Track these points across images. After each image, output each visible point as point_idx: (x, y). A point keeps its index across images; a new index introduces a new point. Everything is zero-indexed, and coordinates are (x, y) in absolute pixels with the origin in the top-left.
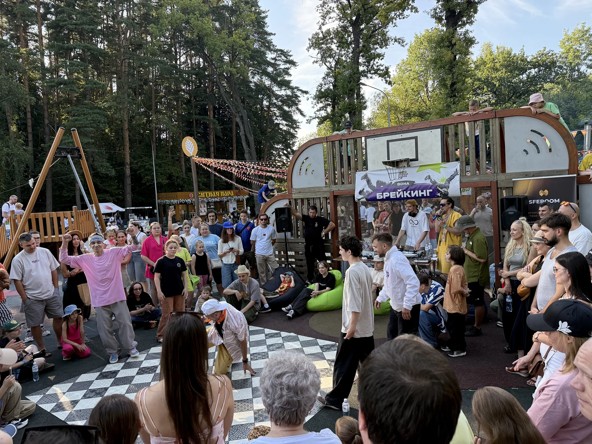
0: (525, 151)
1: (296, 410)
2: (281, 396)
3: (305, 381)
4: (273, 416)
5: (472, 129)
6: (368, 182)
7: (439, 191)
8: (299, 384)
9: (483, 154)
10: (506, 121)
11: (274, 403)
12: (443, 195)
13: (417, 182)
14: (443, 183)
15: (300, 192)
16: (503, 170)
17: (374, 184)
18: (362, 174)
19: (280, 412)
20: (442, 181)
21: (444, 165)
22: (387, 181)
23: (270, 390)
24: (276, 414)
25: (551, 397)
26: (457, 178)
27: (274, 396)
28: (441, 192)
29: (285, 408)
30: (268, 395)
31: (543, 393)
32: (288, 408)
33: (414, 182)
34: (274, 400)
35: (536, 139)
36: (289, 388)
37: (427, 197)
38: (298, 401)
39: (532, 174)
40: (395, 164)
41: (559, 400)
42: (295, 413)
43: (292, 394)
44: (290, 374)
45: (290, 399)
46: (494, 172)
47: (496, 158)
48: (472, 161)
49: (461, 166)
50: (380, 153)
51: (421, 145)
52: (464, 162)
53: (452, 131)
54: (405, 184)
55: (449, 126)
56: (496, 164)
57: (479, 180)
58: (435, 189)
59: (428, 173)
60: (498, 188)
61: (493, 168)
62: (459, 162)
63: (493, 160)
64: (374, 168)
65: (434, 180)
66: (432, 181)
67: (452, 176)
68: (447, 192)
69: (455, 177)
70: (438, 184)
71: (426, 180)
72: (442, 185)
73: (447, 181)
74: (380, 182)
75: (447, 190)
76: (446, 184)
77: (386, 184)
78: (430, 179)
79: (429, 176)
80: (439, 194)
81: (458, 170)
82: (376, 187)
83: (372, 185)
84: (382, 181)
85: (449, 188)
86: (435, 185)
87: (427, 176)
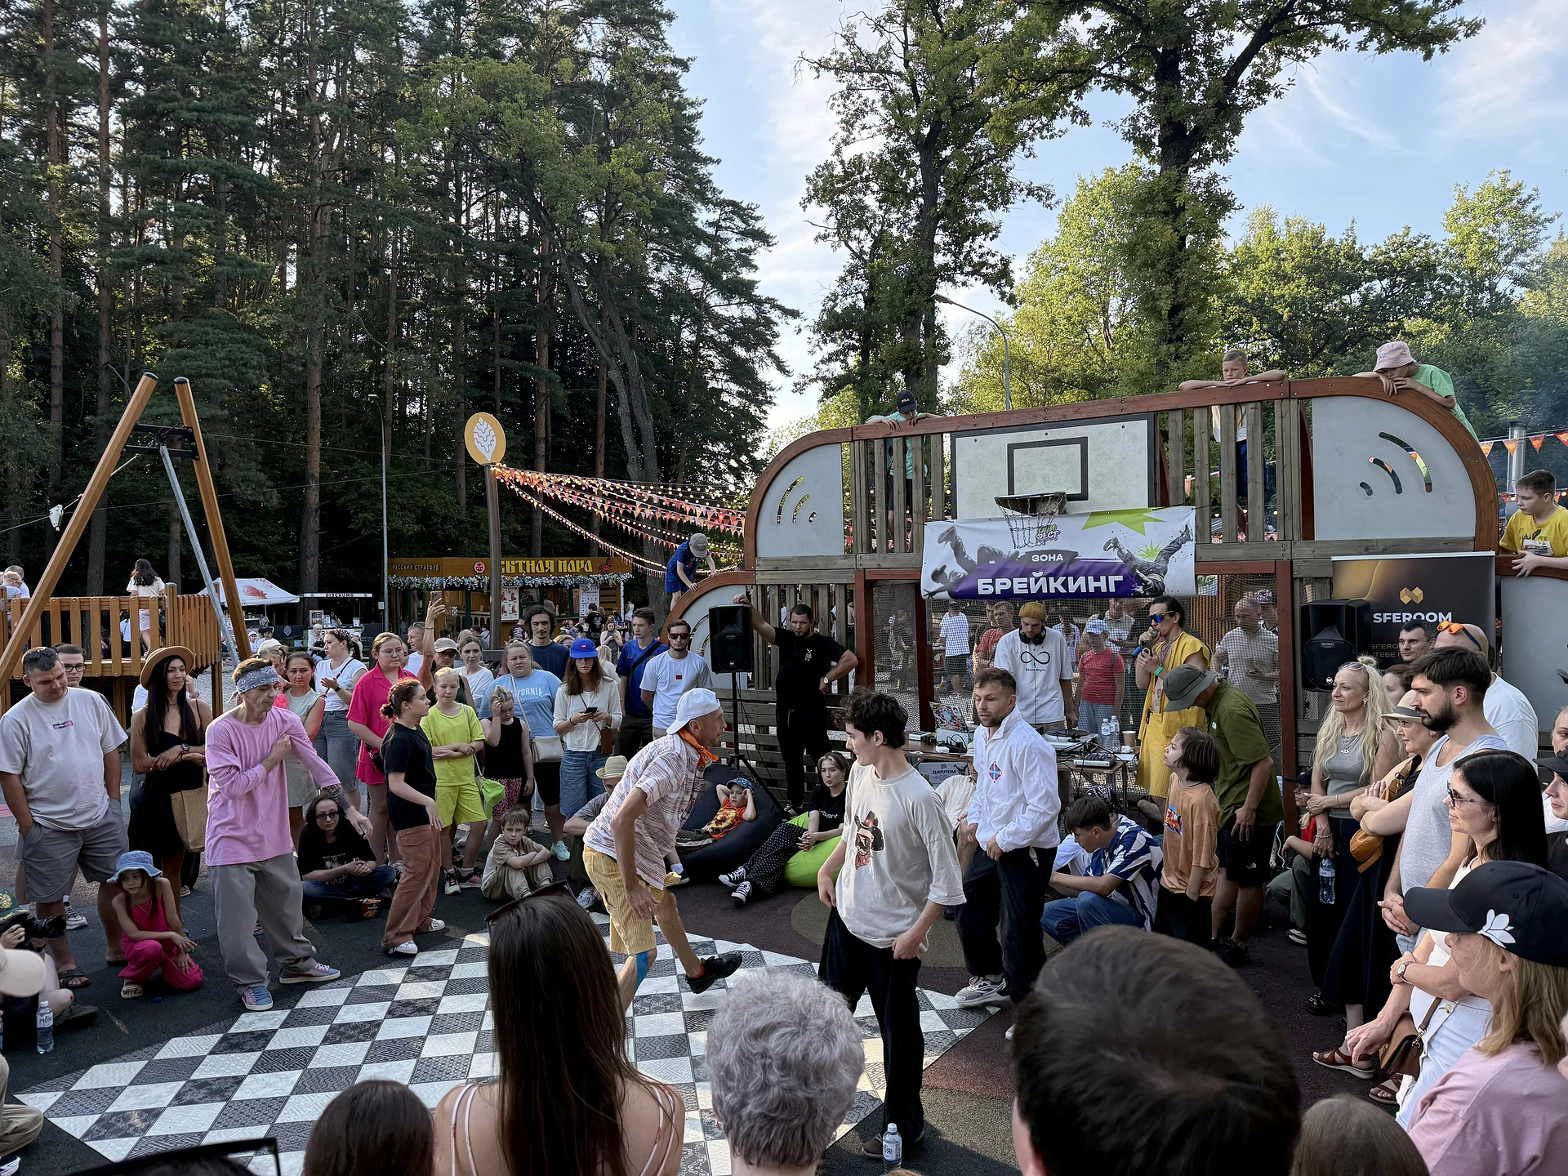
0: (1363, 485)
1: (803, 1127)
2: (765, 1086)
3: (826, 1050)
4: (740, 1140)
5: (1230, 426)
6: (958, 549)
7: (1140, 581)
8: (811, 1056)
9: (1255, 488)
10: (1318, 408)
11: (743, 1105)
12: (1150, 591)
13: (1082, 555)
14: (1152, 560)
15: (776, 569)
16: (1308, 532)
17: (973, 555)
18: (941, 527)
19: (761, 1128)
20: (1149, 554)
21: (1155, 513)
22: (1006, 548)
23: (737, 1070)
24: (748, 1135)
25: (1453, 1121)
26: (1189, 548)
27: (746, 1086)
28: (1146, 582)
29: (773, 1118)
30: (730, 1084)
31: (1432, 1108)
32: (783, 1120)
33: (1076, 554)
34: (745, 1096)
35: (1392, 455)
36: (785, 1065)
38: (808, 1099)
39: (1382, 547)
40: (1029, 505)
41: (1474, 1127)
42: (799, 1134)
43: (792, 1082)
44: (789, 1029)
45: (788, 1095)
46: (1284, 537)
47: (1289, 502)
48: (1228, 507)
49: (1199, 517)
50: (990, 476)
51: (1096, 459)
52: (1207, 509)
53: (1177, 427)
54: (1052, 559)
55: (1170, 414)
56: (1290, 516)
57: (1244, 555)
58: (1129, 574)
59: (1113, 532)
60: (1294, 579)
61: (1281, 526)
62: (1194, 507)
63: (1282, 506)
64: (973, 514)
65: (1127, 552)
66: (1121, 553)
67: (1174, 542)
68: (1163, 585)
69: (1183, 545)
70: (1138, 563)
71: (1107, 549)
72: (1149, 564)
73: (1162, 555)
74: (987, 551)
75: (1162, 578)
76: (1159, 562)
77: (1004, 556)
78: (1118, 547)
79: (1114, 541)
80: (1141, 587)
81: (1190, 529)
82: (977, 564)
83: (966, 557)
84: (992, 549)
85: (1165, 573)
86: (1131, 563)
87: (1111, 540)
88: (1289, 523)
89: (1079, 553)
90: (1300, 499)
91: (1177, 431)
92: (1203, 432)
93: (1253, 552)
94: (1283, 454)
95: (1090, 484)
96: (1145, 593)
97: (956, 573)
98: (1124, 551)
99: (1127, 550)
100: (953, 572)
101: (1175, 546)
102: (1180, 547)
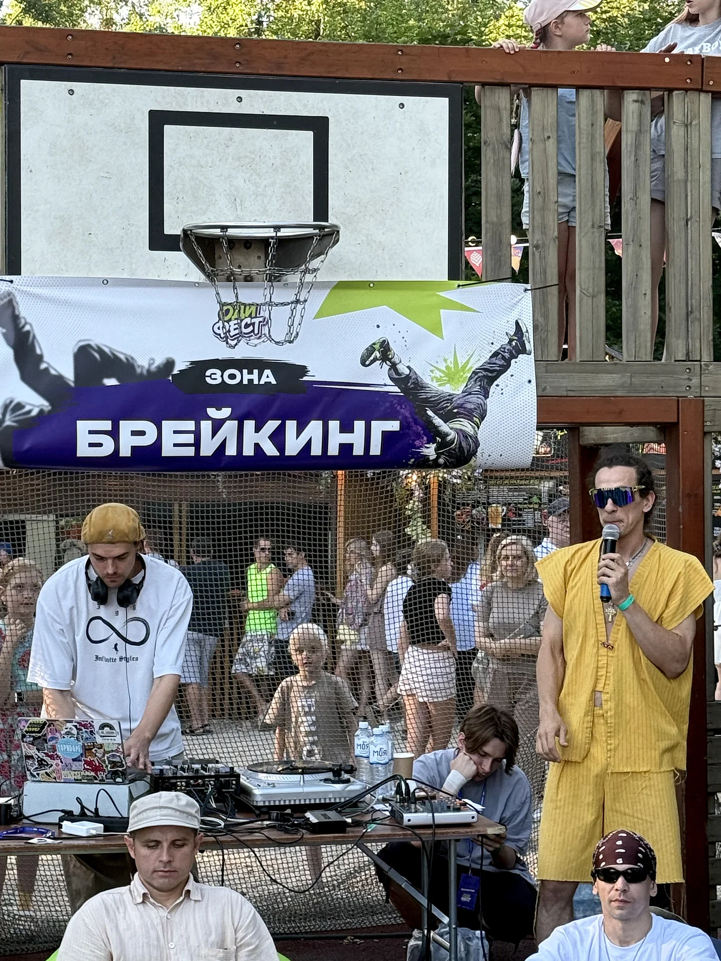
7: (433, 434)
9: (639, 257)
12: (449, 454)
13: (316, 374)
14: (456, 389)
17: (61, 364)
20: (451, 377)
21: (460, 295)
26: (524, 369)
28: (444, 435)
33: (303, 370)
37: (367, 461)
46: (688, 354)
47: (696, 289)
48: (591, 290)
49: (539, 306)
50: (107, 181)
51: (346, 167)
52: (555, 290)
53: (501, 120)
54: (251, 381)
55: (488, 93)
56: (696, 314)
57: (622, 386)
58: (413, 418)
59: (378, 326)
60: (705, 434)
61: (683, 332)
62: (529, 286)
63: (683, 294)
64: (63, 266)
65: (407, 372)
66: (396, 371)
67: (495, 354)
68: (472, 445)
69: (513, 361)
70: (429, 395)
71: (367, 363)
72: (450, 398)
73: (475, 381)
74: (97, 356)
75: (474, 428)
76: (470, 394)
77: (139, 371)
78: (390, 360)
79: (381, 346)
80: (433, 446)
81: (524, 330)
82: (72, 384)
83: (43, 366)
84: (107, 350)
85: (482, 418)
86: (416, 395)
87: (374, 344)
88: (695, 329)
89: (309, 369)
90: (711, 283)
91: (500, 127)
92: (549, 137)
93: (637, 380)
94: (687, 196)
95: (332, 220)
96: (438, 458)
97: (19, 406)
98: (403, 369)
99: (409, 367)
100: (11, 402)
101: (497, 362)
102: (509, 365)
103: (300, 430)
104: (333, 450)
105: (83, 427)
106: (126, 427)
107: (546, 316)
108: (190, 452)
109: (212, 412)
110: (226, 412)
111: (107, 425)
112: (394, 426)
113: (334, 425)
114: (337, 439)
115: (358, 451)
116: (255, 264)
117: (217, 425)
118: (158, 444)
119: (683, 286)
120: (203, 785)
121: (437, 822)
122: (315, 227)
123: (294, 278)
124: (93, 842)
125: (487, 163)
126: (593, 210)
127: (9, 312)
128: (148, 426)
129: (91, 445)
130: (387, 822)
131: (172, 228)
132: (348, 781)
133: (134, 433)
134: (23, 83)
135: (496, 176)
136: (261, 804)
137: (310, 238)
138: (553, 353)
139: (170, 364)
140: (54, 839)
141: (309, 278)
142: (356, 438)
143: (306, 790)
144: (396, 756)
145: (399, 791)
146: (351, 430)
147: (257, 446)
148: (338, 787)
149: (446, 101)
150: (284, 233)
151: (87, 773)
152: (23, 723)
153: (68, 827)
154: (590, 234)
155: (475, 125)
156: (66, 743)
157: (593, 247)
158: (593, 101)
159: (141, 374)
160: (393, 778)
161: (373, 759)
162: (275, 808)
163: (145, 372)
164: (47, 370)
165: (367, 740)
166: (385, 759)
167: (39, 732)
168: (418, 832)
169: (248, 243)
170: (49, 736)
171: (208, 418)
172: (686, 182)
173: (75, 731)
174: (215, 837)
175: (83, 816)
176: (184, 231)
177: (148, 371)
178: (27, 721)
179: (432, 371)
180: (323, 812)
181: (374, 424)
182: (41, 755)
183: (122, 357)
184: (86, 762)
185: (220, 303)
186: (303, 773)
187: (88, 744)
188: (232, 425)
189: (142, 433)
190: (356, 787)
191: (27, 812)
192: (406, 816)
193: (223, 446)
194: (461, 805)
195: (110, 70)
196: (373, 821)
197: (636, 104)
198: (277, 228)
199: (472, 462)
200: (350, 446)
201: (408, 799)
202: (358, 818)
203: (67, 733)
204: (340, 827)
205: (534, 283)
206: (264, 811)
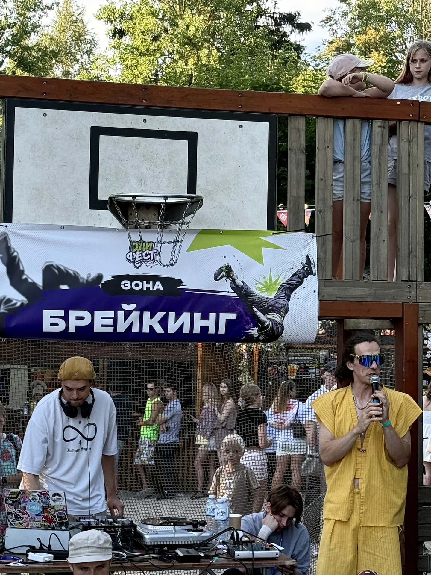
7: (256, 321)
9: (381, 219)
12: (266, 334)
13: (187, 284)
14: (271, 295)
17: (35, 276)
20: (268, 288)
21: (274, 239)
26: (312, 284)
28: (263, 323)
33: (179, 282)
37: (216, 337)
46: (409, 277)
47: (414, 238)
48: (352, 238)
49: (321, 247)
50: (65, 168)
51: (207, 162)
52: (330, 238)
53: (300, 136)
54: (148, 288)
55: (292, 120)
56: (414, 253)
57: (370, 295)
58: (244, 311)
59: (225, 257)
60: (419, 325)
61: (406, 264)
62: (315, 235)
63: (407, 241)
64: (37, 218)
65: (242, 284)
66: (235, 284)
67: (294, 275)
68: (280, 328)
69: (305, 279)
70: (254, 299)
71: (218, 278)
72: (267, 300)
73: (282, 290)
74: (56, 271)
75: (281, 319)
76: (279, 298)
77: (81, 281)
78: (231, 277)
79: (226, 269)
80: (257, 329)
81: (312, 261)
82: (41, 288)
83: (24, 277)
84: (62, 268)
85: (286, 312)
86: (246, 298)
87: (222, 267)
88: (413, 262)
89: (183, 281)
90: (423, 235)
91: (299, 140)
92: (328, 147)
93: (379, 292)
94: (409, 183)
95: (199, 193)
96: (259, 336)
97: (9, 301)
98: (239, 283)
99: (243, 282)
100: (4, 298)
101: (296, 280)
102: (302, 282)
103: (177, 318)
104: (197, 330)
105: (47, 314)
106: (73, 314)
107: (325, 252)
108: (111, 330)
109: (124, 306)
110: (133, 306)
111: (61, 313)
112: (233, 316)
113: (197, 315)
114: (199, 323)
115: (212, 331)
116: (152, 219)
117: (127, 314)
118: (92, 325)
119: (407, 236)
120: (114, 532)
121: (255, 557)
122: (188, 197)
123: (175, 227)
124: (47, 566)
125: (291, 162)
126: (354, 191)
127: (5, 244)
128: (86, 314)
129: (51, 325)
130: (225, 556)
131: (103, 196)
132: (202, 531)
133: (78, 318)
134: (17, 109)
135: (297, 169)
136: (149, 544)
137: (185, 203)
138: (329, 274)
139: (100, 277)
140: (23, 563)
141: (184, 227)
142: (210, 323)
143: (177, 535)
144: (231, 515)
145: (232, 537)
146: (208, 319)
147: (151, 327)
148: (196, 534)
149: (267, 124)
150: (170, 200)
151: (44, 523)
152: (7, 492)
153: (32, 556)
154: (352, 204)
155: (285, 138)
156: (33, 505)
157: (354, 212)
158: (354, 126)
159: (83, 283)
160: (229, 529)
161: (217, 517)
162: (158, 546)
163: (85, 282)
164: (26, 279)
165: (214, 506)
166: (224, 518)
167: (16, 498)
168: (243, 562)
169: (148, 206)
170: (22, 500)
171: (122, 310)
172: (409, 175)
173: (37, 498)
174: (121, 563)
175: (41, 550)
176: (110, 198)
177: (87, 281)
178: (9, 491)
179: (256, 284)
180: (187, 550)
181: (221, 315)
182: (17, 512)
183: (71, 272)
184: (44, 517)
185: (130, 241)
186: (174, 525)
187: (45, 505)
188: (136, 314)
189: (82, 318)
190: (207, 534)
191: (7, 546)
192: (237, 553)
193: (131, 326)
194: (270, 546)
195: (68, 102)
196: (217, 555)
197: (380, 129)
198: (166, 197)
199: (279, 339)
200: (207, 328)
201: (238, 543)
202: (207, 553)
203: (33, 499)
204: (197, 559)
205: (318, 232)
206: (151, 548)
